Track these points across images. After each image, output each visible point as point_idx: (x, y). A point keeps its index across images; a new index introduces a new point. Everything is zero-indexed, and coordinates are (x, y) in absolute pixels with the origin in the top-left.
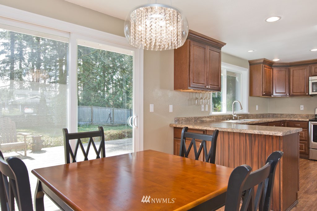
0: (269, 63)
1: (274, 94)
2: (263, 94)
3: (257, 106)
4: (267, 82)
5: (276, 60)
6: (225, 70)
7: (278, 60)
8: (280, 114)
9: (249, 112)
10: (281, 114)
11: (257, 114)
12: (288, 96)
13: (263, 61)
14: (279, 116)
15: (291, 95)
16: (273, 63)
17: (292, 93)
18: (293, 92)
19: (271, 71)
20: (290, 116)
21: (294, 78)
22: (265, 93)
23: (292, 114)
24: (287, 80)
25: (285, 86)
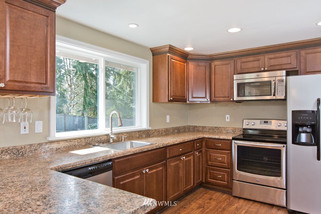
0: (181, 53)
1: (190, 99)
2: (169, 99)
3: (168, 117)
4: (176, 82)
5: (188, 49)
6: (102, 59)
7: (192, 49)
8: (202, 127)
9: (150, 127)
10: (204, 127)
11: (166, 129)
12: (209, 102)
13: (169, 49)
14: (201, 129)
15: (212, 100)
16: (188, 55)
17: (213, 98)
18: (215, 97)
19: (185, 65)
20: (213, 129)
21: (216, 76)
22: (173, 98)
23: (215, 127)
24: (208, 80)
25: (205, 88)
